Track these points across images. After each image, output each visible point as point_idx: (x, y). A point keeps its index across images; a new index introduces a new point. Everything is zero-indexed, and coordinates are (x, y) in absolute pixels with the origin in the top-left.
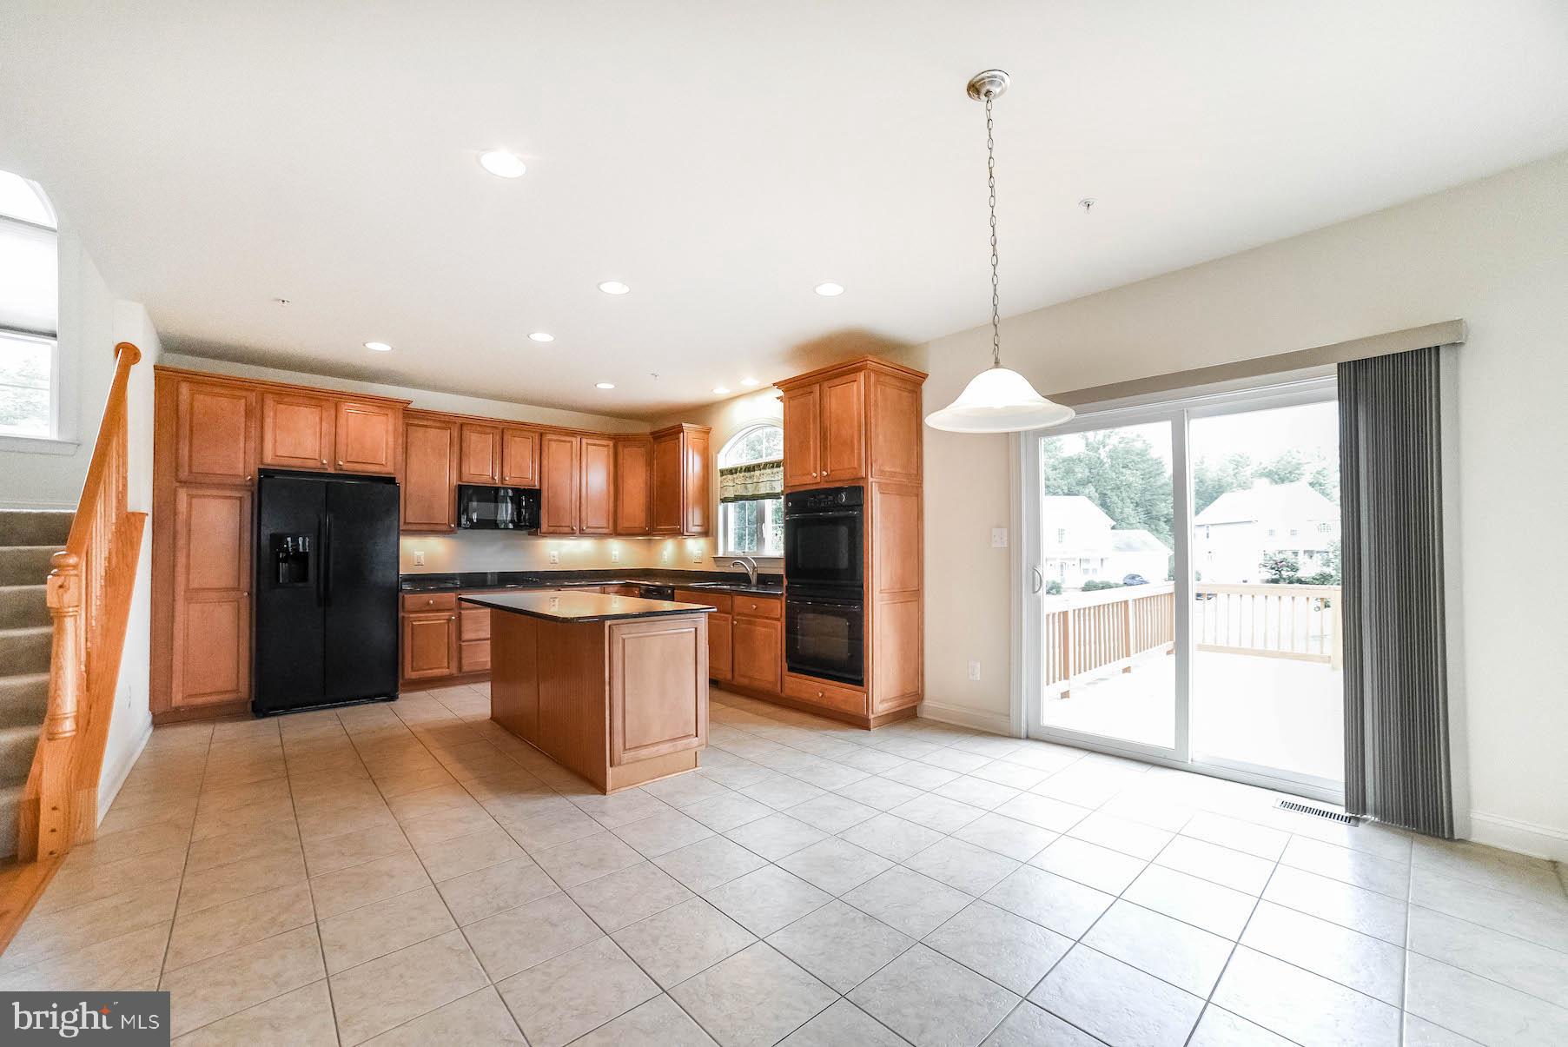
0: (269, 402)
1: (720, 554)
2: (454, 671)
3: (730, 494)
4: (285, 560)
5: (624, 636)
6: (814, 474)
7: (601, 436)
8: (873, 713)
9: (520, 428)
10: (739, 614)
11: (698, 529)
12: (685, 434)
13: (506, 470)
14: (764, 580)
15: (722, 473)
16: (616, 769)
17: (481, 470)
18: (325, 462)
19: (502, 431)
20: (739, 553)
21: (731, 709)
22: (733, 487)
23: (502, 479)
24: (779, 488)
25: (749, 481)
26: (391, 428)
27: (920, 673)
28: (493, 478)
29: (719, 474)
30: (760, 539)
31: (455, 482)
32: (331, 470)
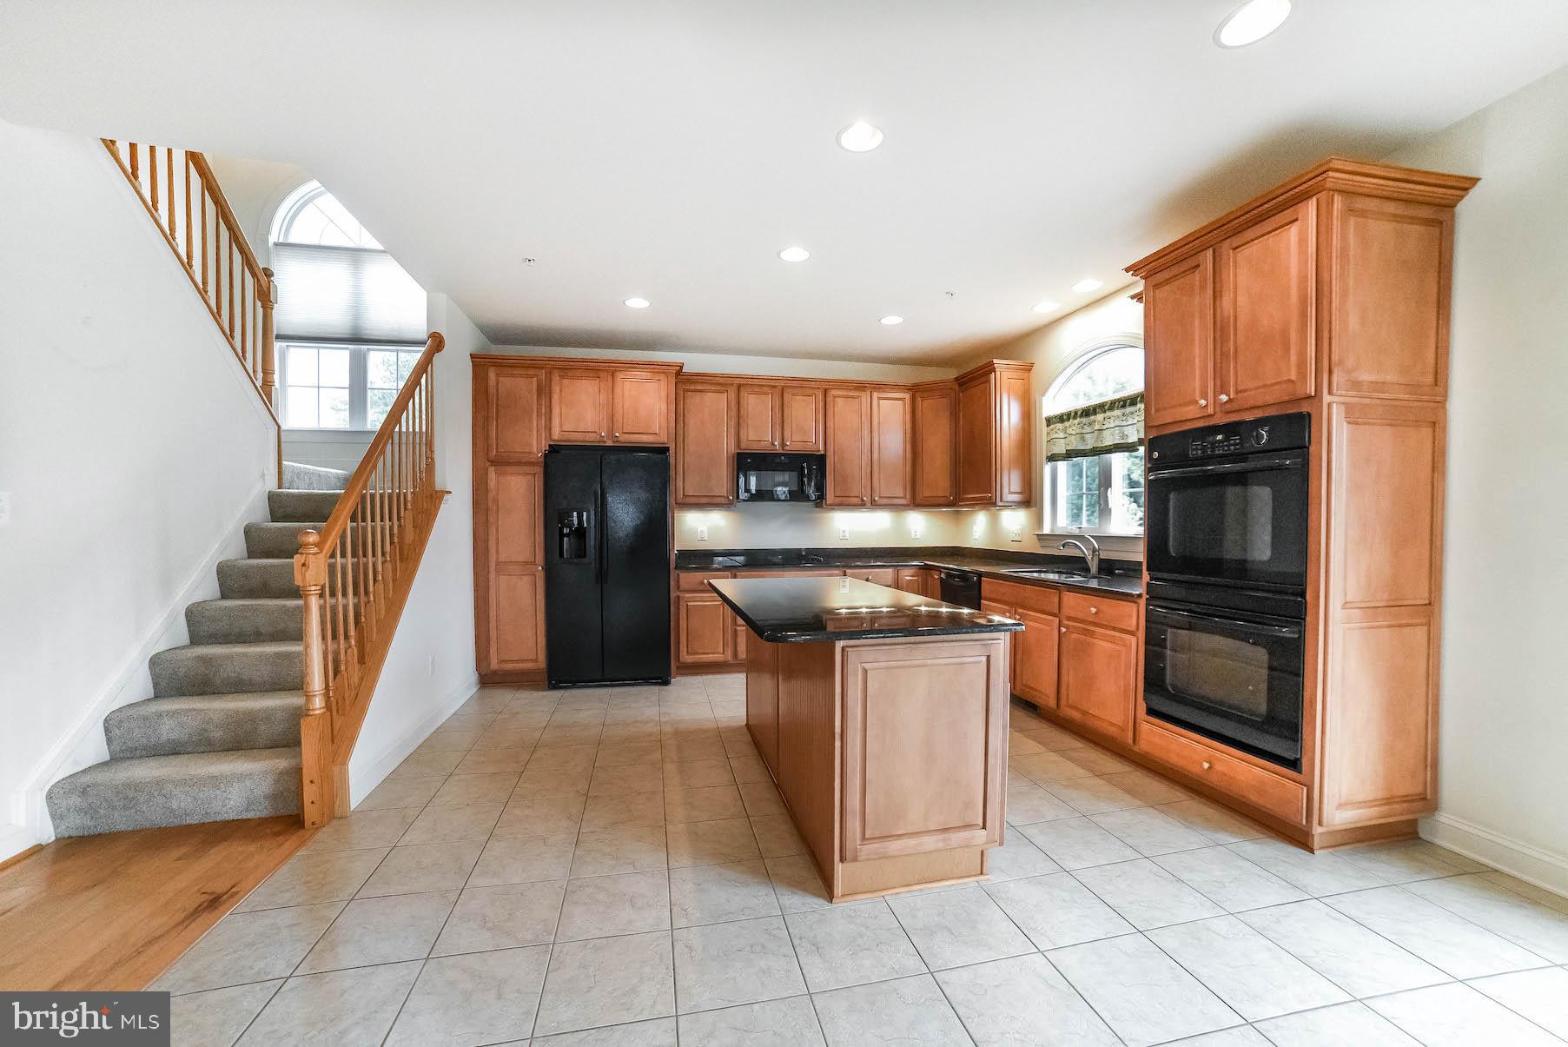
0: (556, 378)
1: (1047, 530)
2: (729, 656)
3: (1060, 448)
4: (568, 535)
5: (867, 666)
6: (1203, 402)
7: (896, 387)
8: (1320, 824)
9: (801, 385)
10: (1069, 618)
11: (1016, 498)
12: (998, 373)
13: (787, 434)
14: (1109, 568)
15: (1049, 421)
16: (846, 865)
17: (761, 435)
18: (603, 434)
19: (781, 389)
20: (1074, 530)
21: (1053, 757)
22: (1064, 440)
23: (783, 444)
24: (1134, 433)
25: (1088, 429)
26: (664, 394)
27: (1431, 762)
28: (773, 445)
29: (1044, 423)
30: (1102, 507)
31: (733, 450)
32: (609, 443)
